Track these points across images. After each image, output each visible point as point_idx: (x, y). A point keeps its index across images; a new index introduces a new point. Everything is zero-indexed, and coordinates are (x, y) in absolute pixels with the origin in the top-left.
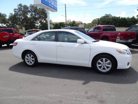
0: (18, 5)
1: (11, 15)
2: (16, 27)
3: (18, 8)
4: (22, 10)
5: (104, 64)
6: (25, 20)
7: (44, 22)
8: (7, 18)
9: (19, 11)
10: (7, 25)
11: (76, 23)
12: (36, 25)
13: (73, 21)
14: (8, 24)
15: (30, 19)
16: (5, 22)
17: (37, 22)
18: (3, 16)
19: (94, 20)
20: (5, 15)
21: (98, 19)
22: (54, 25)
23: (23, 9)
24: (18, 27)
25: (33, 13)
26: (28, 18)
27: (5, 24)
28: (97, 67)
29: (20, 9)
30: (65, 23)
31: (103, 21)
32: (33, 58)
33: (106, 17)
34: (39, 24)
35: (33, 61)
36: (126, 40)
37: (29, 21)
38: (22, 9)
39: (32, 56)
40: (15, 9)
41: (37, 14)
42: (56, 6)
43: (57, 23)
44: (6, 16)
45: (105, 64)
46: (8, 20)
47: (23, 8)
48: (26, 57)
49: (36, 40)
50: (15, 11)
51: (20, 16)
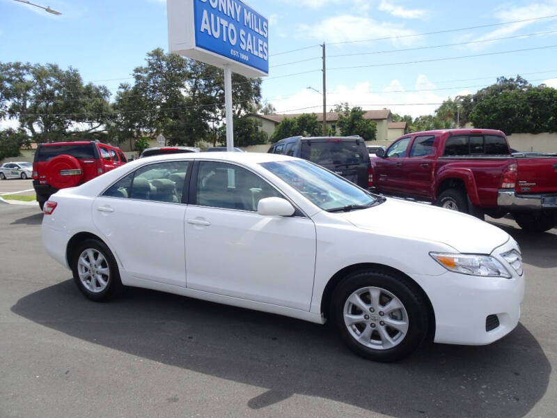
0: (150, 55)
1: (122, 90)
2: (139, 132)
3: (150, 64)
4: (160, 72)
5: (376, 314)
6: (171, 107)
7: (239, 112)
8: (112, 100)
9: (151, 76)
10: (108, 126)
11: (365, 117)
12: (211, 124)
13: (354, 111)
14: (113, 124)
15: (190, 103)
16: (103, 117)
17: (213, 115)
18: (99, 95)
19: (445, 104)
20: (106, 91)
21: (467, 99)
22: (276, 124)
23: (167, 69)
24: (145, 133)
25: (203, 83)
26: (181, 100)
27: (101, 123)
28: (347, 323)
29: (155, 69)
30: (320, 118)
31: (482, 107)
32: (103, 265)
33: (501, 89)
34: (221, 123)
35: (104, 276)
36: (547, 199)
37: (184, 109)
38: (160, 67)
39: (101, 257)
40: (137, 70)
41: (214, 85)
42: (261, 56)
43: (291, 120)
44: (106, 93)
45: (381, 314)
46: (112, 110)
47: (168, 64)
48: (82, 260)
49: (120, 195)
50: (138, 78)
51: (154, 92)
